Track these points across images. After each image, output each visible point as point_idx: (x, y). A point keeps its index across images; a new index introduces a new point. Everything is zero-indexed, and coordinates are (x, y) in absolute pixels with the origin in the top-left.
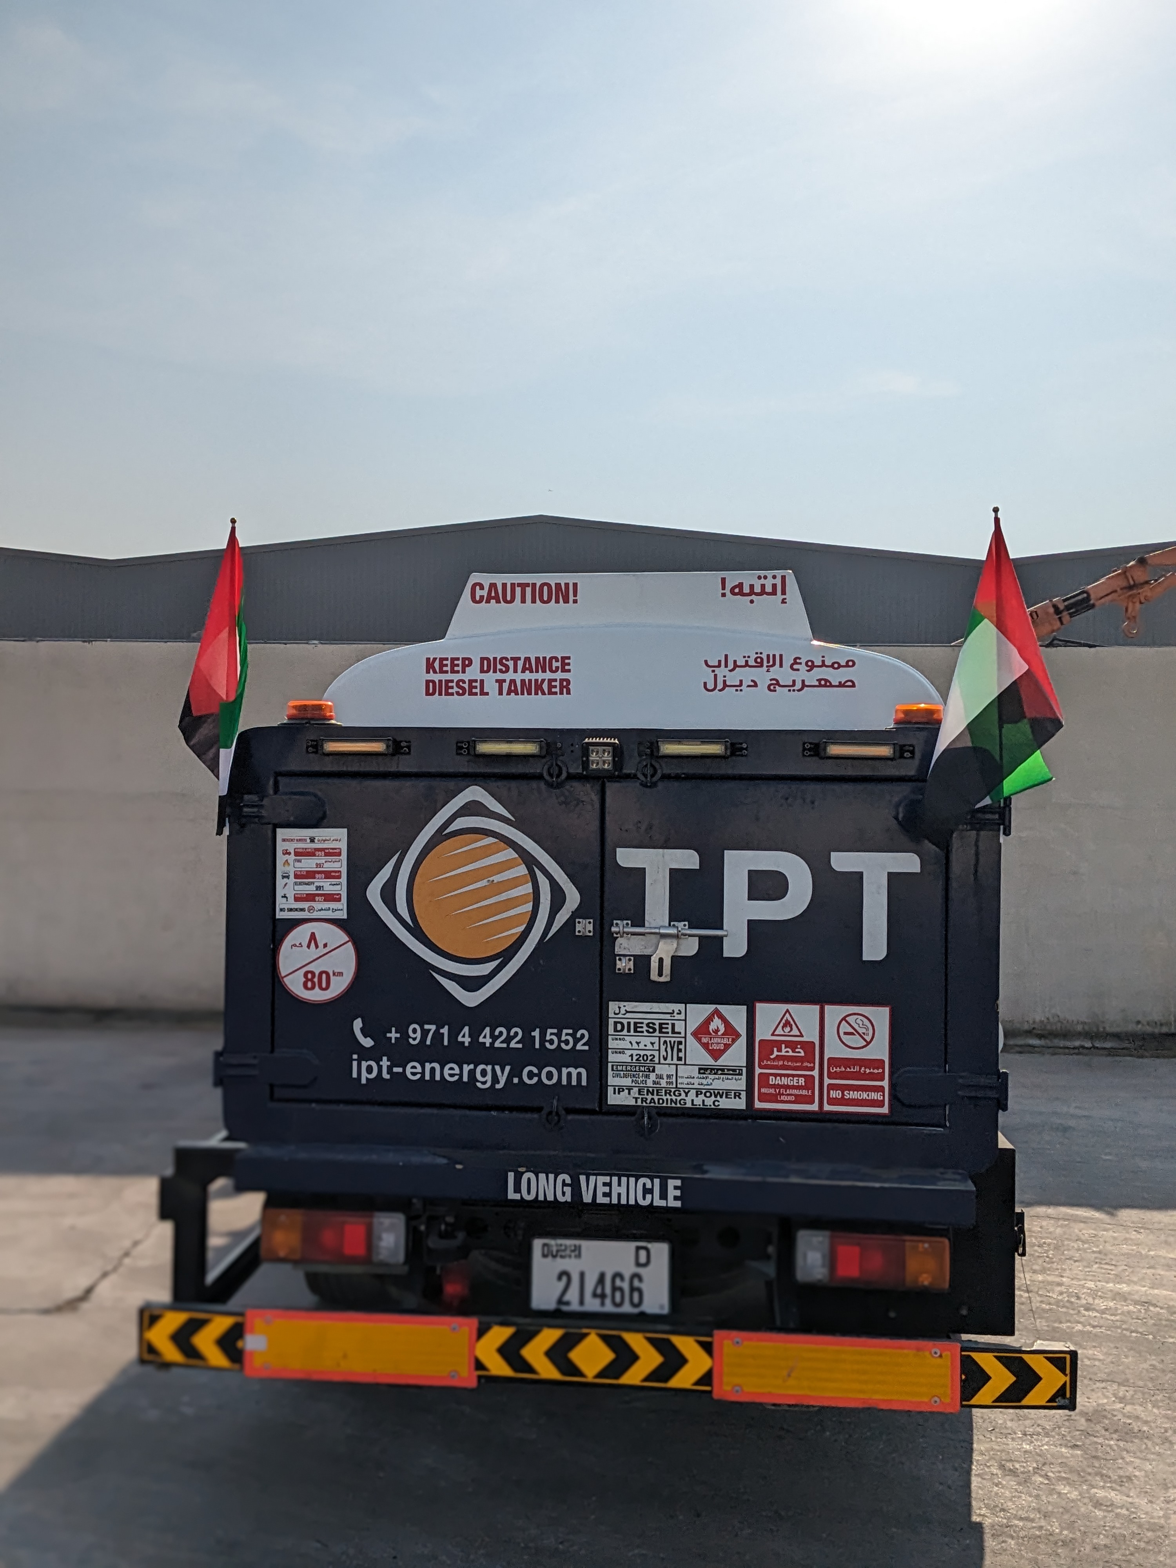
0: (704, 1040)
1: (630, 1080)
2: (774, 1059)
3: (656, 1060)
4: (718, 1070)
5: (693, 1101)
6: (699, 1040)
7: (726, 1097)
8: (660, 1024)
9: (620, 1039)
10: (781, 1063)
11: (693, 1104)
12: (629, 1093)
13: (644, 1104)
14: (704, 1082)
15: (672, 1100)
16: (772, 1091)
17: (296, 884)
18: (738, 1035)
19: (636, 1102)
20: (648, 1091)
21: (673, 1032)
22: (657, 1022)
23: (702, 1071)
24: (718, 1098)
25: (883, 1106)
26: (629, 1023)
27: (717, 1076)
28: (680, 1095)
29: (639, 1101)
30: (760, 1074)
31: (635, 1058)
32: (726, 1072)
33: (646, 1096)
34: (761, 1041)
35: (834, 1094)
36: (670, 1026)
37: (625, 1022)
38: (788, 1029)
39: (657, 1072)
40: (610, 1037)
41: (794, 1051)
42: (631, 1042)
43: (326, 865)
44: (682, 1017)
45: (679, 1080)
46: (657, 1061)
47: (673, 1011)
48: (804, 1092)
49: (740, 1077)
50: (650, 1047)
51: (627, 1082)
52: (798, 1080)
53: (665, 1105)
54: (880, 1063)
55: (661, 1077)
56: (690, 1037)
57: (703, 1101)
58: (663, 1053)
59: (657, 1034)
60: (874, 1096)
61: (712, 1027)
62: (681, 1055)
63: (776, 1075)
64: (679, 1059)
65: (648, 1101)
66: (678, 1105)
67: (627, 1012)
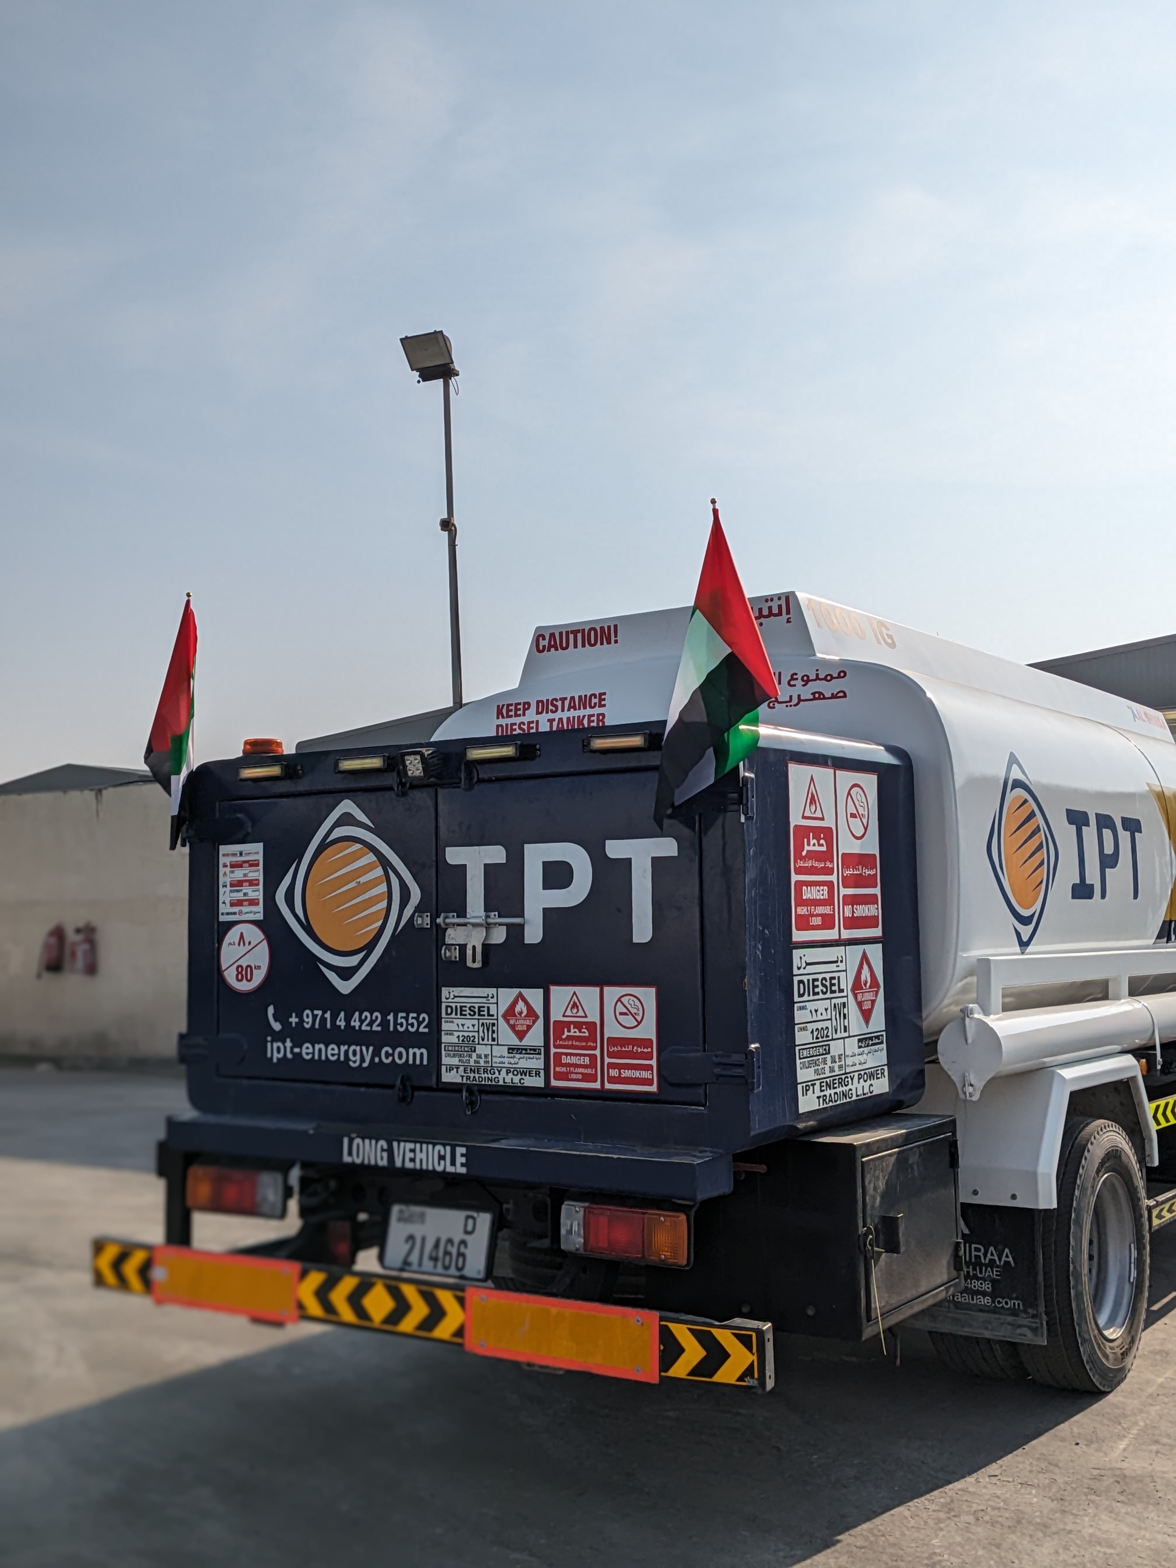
0: (512, 1022)
1: (457, 1059)
2: (565, 1040)
3: (476, 1040)
4: (523, 1049)
5: (504, 1079)
6: (507, 1021)
7: (530, 1076)
8: (479, 1007)
9: (450, 1022)
10: (570, 1043)
11: (504, 1082)
12: (457, 1072)
13: (468, 1082)
14: (512, 1061)
15: (488, 1078)
16: (564, 1069)
17: (231, 891)
18: (537, 1017)
19: (462, 1080)
20: (471, 1069)
21: (489, 1015)
22: (476, 1006)
23: (510, 1051)
24: (523, 1077)
25: (651, 1084)
26: (456, 1007)
27: (522, 1056)
28: (494, 1073)
29: (465, 1078)
30: (555, 1053)
31: (461, 1039)
32: (529, 1052)
33: (469, 1075)
34: (555, 1022)
35: (614, 1073)
36: (486, 1009)
37: (453, 1005)
38: (575, 1010)
39: (477, 1052)
40: (443, 1020)
41: (580, 1032)
42: (458, 1025)
43: (250, 875)
44: (494, 1000)
45: (494, 1060)
46: (477, 1042)
47: (488, 995)
48: (589, 1071)
49: (539, 1056)
50: (471, 1029)
51: (455, 1061)
52: (584, 1059)
53: (483, 1083)
54: (647, 1043)
55: (479, 1056)
56: (500, 1019)
57: (512, 1079)
58: (481, 1034)
59: (476, 1016)
60: (645, 1074)
61: (518, 1009)
62: (495, 1035)
63: (566, 1054)
64: (493, 1040)
65: (471, 1079)
66: (494, 1083)
67: (455, 997)
